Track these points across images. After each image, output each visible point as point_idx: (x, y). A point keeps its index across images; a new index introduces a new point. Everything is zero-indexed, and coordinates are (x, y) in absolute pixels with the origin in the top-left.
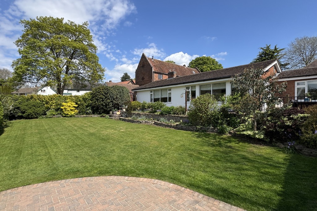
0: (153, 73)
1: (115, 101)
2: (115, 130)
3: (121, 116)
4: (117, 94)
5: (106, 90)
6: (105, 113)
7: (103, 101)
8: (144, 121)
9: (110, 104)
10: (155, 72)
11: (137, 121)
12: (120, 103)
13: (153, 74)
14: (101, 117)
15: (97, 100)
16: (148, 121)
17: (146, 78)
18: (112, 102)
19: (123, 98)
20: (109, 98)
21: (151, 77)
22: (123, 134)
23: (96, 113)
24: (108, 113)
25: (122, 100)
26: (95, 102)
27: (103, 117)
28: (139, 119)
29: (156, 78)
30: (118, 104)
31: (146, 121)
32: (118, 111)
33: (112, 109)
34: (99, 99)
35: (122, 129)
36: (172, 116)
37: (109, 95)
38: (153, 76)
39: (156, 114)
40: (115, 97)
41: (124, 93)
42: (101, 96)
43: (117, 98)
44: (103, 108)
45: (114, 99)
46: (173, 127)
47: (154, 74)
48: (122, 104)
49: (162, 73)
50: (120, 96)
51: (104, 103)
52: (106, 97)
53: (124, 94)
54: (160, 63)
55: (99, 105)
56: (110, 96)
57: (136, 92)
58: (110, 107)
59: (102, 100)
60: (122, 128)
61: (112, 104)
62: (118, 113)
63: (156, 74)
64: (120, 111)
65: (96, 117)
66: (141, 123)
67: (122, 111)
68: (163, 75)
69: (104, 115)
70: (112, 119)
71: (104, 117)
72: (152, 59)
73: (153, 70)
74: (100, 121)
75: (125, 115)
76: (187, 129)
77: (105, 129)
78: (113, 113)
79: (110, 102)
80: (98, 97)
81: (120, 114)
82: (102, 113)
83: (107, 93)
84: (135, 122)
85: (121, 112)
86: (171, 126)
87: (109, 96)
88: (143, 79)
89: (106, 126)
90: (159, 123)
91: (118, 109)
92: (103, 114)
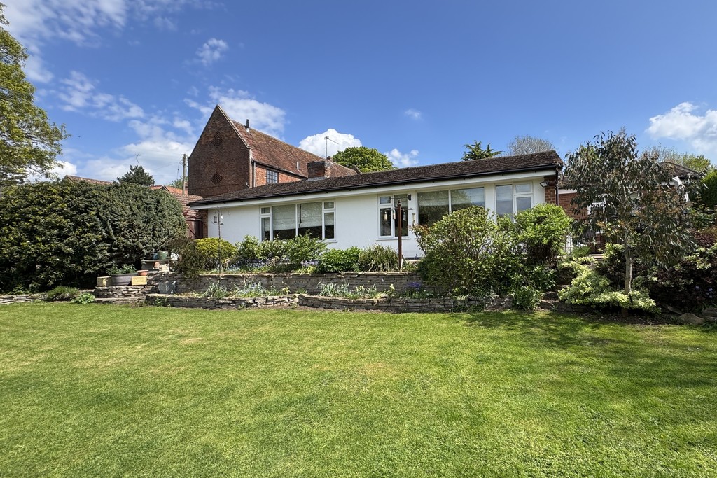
0: (253, 163)
1: (121, 239)
2: (152, 342)
3: (151, 291)
4: (133, 215)
5: (78, 196)
6: (73, 286)
7: (61, 237)
8: (260, 300)
9: (101, 251)
10: (258, 164)
11: (234, 302)
12: (144, 244)
13: (251, 167)
14: (49, 300)
15: (31, 234)
16: (276, 297)
17: (229, 178)
18: (109, 240)
19: (157, 228)
20: (92, 227)
21: (245, 176)
22: (204, 354)
23: (21, 287)
24: (87, 282)
25: (154, 235)
26: (20, 240)
27: (63, 299)
28: (240, 294)
29: (259, 178)
30: (136, 250)
31: (270, 298)
32: (139, 275)
33: (110, 267)
34: (40, 229)
35: (187, 336)
36: (359, 275)
37: (97, 215)
38: (251, 172)
39: (301, 272)
40: (122, 224)
41: (161, 211)
42: (54, 218)
43: (131, 227)
44: (60, 266)
45: (118, 231)
46: (378, 306)
47: (255, 168)
48: (156, 247)
49: (277, 167)
50: (148, 222)
51: (71, 244)
52: (78, 224)
53: (164, 216)
54: (267, 141)
55: (39, 254)
56: (101, 219)
57: (206, 211)
58: (100, 261)
59: (58, 235)
60: (179, 331)
61: (110, 251)
62: (140, 280)
63: (259, 170)
64: (145, 272)
65: (22, 305)
66: (248, 305)
67: (154, 272)
68: (281, 174)
69: (67, 291)
70: (110, 302)
71: (68, 299)
72: (246, 127)
73: (251, 157)
74: (48, 315)
75: (169, 284)
76: (424, 308)
77: (92, 345)
78: (113, 282)
79: (98, 242)
80: (36, 222)
81: (149, 284)
82: (54, 286)
83: (87, 207)
84: (222, 304)
85: (149, 275)
86: (368, 306)
87: (93, 220)
88: (217, 179)
89: (90, 335)
90: (323, 301)
91: (138, 266)
92: (58, 289)
